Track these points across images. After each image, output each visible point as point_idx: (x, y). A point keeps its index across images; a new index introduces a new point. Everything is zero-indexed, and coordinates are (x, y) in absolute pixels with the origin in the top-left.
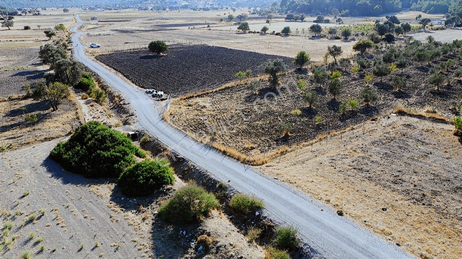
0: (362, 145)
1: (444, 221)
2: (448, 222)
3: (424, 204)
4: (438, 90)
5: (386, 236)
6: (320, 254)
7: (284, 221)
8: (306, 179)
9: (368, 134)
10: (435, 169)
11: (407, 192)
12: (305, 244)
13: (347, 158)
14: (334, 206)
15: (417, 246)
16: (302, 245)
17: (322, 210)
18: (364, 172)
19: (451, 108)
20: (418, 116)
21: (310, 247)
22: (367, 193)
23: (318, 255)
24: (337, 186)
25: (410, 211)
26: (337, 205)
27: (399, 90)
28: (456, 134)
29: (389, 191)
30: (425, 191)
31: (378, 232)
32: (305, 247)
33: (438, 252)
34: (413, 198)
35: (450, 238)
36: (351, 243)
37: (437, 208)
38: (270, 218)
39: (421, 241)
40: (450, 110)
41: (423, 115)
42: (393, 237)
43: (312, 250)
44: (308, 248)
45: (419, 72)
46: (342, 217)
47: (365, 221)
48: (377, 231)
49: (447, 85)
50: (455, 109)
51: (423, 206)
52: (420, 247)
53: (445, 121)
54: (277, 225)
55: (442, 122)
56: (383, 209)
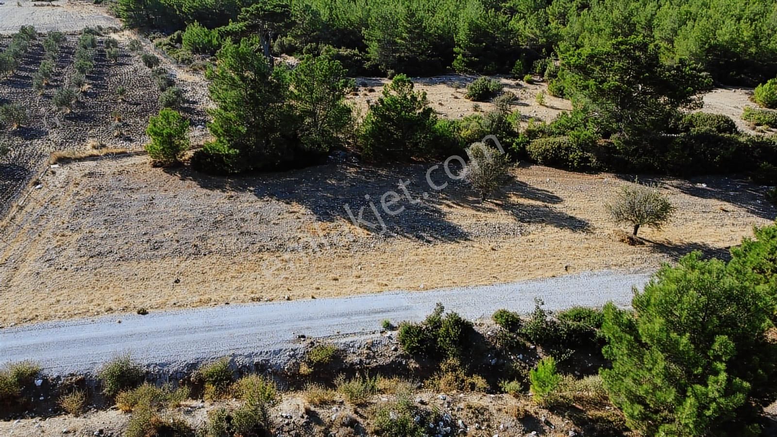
0: (63, 223)
1: (236, 260)
2: (239, 259)
3: (205, 255)
4: (71, 112)
5: (209, 304)
6: (175, 362)
7: (90, 362)
8: (45, 303)
9: (51, 206)
10: (176, 213)
11: (177, 252)
12: (148, 366)
13: (65, 249)
14: (123, 310)
15: (241, 295)
16: (145, 369)
17: (120, 322)
18: (108, 255)
19: (115, 134)
20: (88, 157)
21: (156, 364)
22: (140, 276)
23: (174, 364)
24: (96, 288)
25: (201, 269)
26: (126, 307)
27: (19, 127)
28: (155, 166)
29: (159, 261)
30: (191, 241)
31: (197, 306)
32: (151, 369)
33: (260, 288)
34: (190, 255)
35: (255, 271)
36: (193, 330)
37: (219, 252)
38: (67, 373)
39: (239, 289)
40: (116, 137)
41: (95, 154)
42: (215, 301)
43: (163, 365)
44: (155, 367)
45: (13, 90)
46: (150, 314)
47: (175, 304)
48: (195, 305)
49: (76, 102)
50: (122, 134)
51: (206, 257)
52: (245, 294)
53: (126, 153)
54: (86, 374)
55: (124, 156)
56: (176, 282)
